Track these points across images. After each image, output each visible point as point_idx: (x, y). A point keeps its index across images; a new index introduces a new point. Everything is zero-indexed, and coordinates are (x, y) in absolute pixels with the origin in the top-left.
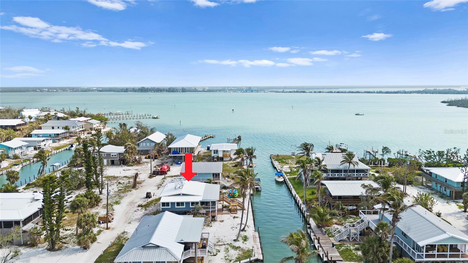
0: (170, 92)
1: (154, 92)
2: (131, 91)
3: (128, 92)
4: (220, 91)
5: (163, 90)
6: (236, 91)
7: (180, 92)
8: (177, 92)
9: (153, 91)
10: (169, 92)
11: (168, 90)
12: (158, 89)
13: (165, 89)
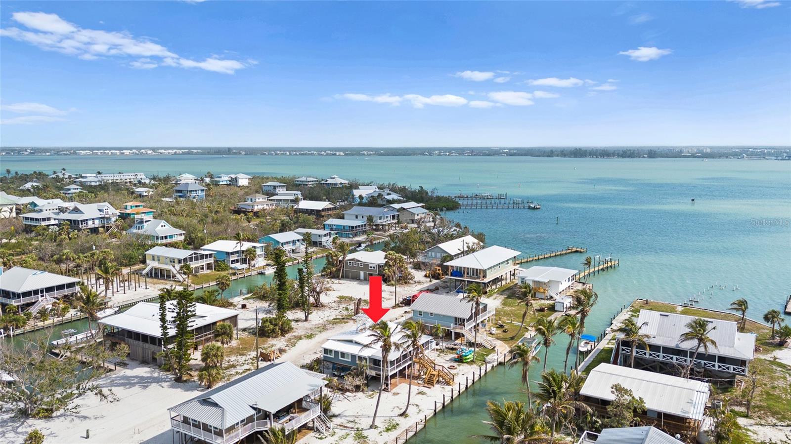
0: (625, 157)
1: (597, 157)
2: (558, 156)
3: (552, 157)
4: (727, 157)
5: (613, 154)
6: (764, 158)
7: (644, 157)
8: (639, 157)
9: (595, 155)
10: (623, 157)
11: (622, 154)
12: (603, 152)
13: (616, 152)
